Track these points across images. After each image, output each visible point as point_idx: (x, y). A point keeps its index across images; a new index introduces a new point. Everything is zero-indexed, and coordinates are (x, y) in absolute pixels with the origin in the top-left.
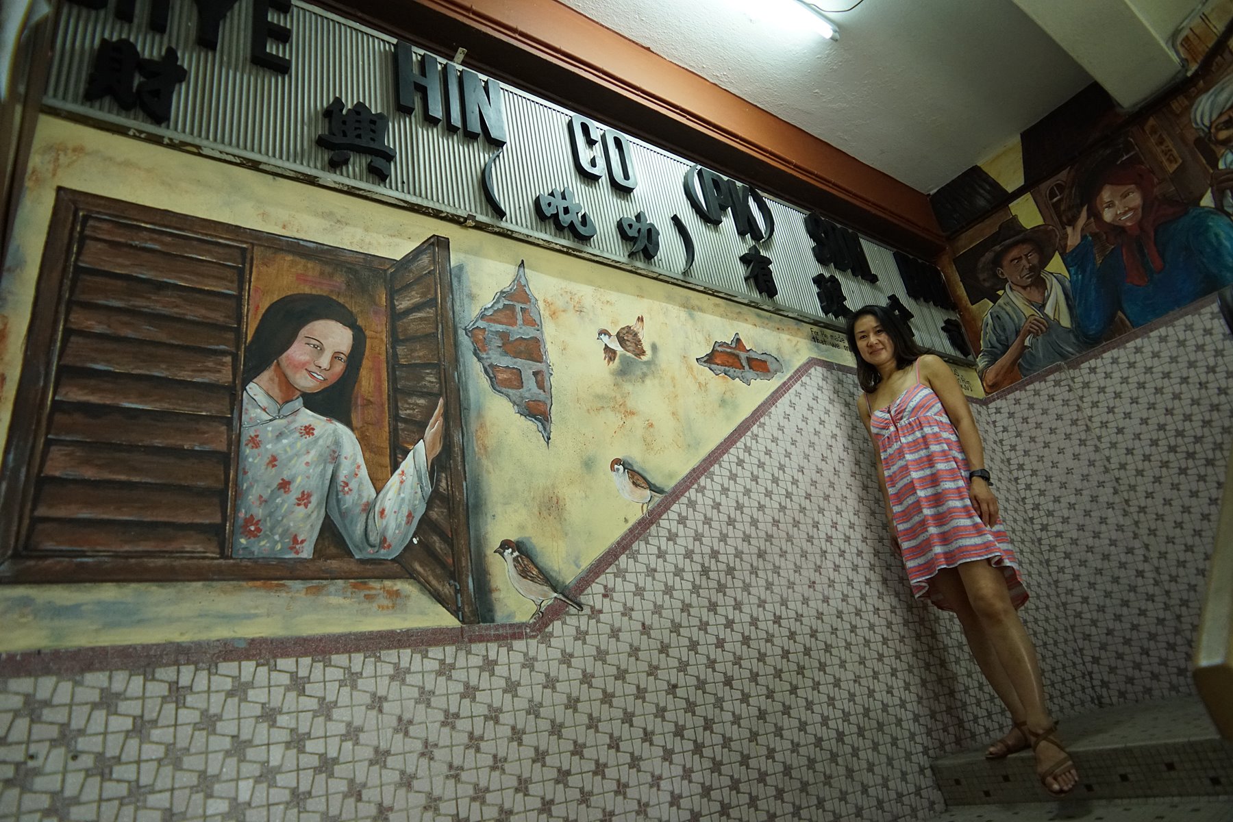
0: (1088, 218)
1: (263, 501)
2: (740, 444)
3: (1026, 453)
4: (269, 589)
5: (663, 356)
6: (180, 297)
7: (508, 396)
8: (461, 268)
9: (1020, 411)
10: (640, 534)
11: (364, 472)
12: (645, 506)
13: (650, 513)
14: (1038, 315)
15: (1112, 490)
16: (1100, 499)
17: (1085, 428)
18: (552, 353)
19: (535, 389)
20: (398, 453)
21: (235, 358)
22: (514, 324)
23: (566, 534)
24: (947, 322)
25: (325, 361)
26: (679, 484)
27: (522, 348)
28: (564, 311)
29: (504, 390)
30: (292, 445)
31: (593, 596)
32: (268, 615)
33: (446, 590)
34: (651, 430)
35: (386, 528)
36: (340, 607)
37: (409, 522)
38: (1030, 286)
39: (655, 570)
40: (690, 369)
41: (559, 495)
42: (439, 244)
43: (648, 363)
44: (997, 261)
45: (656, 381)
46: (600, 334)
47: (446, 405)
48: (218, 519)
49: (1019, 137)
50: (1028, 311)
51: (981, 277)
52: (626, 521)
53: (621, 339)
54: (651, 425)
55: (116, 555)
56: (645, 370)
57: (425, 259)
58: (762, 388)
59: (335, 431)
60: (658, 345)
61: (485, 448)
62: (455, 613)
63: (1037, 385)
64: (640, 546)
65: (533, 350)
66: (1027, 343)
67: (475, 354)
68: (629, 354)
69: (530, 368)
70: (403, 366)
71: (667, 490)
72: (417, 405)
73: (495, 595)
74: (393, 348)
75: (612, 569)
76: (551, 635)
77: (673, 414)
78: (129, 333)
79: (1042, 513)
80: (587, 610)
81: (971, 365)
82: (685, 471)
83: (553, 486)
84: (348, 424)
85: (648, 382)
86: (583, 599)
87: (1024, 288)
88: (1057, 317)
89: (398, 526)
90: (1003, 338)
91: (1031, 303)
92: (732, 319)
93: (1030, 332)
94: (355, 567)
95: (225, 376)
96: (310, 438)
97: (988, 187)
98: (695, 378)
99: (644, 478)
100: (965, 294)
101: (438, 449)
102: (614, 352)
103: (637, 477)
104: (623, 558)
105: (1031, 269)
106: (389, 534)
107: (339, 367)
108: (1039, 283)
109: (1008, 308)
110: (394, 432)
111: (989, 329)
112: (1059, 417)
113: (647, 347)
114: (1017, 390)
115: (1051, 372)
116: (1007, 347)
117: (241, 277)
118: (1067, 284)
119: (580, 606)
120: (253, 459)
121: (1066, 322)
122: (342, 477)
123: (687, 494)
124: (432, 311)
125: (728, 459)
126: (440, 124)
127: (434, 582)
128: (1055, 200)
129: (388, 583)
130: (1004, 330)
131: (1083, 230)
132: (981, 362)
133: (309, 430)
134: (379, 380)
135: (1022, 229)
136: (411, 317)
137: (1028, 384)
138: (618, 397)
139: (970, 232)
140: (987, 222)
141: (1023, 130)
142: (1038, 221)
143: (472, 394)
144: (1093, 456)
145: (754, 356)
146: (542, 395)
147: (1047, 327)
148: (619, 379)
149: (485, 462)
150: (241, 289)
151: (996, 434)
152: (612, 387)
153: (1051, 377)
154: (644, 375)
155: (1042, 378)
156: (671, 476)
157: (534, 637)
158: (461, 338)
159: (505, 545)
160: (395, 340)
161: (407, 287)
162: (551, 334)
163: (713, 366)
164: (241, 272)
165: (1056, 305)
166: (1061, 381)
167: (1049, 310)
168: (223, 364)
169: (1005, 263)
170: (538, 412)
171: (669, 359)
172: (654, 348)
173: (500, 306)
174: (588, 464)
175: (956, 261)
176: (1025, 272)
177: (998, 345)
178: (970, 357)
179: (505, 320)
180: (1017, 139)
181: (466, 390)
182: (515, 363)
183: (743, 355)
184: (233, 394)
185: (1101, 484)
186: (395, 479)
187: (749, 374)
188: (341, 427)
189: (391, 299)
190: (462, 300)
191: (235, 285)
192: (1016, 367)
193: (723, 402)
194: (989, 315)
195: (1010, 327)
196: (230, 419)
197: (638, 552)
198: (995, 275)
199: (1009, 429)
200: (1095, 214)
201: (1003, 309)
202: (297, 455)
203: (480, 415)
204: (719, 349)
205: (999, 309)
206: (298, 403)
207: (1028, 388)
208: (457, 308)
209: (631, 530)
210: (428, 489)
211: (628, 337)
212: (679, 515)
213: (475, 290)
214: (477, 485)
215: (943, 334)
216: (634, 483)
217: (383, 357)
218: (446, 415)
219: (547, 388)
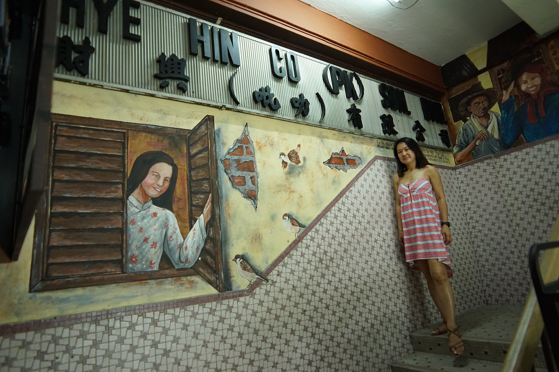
0: (514, 87)
1: (138, 248)
2: (340, 201)
3: (470, 194)
4: (142, 284)
5: (308, 162)
6: (99, 159)
7: (239, 190)
8: (219, 130)
9: (470, 175)
10: (294, 247)
11: (178, 231)
12: (297, 234)
13: (299, 237)
14: (484, 131)
15: (506, 215)
16: (500, 219)
17: (498, 186)
18: (259, 167)
19: (251, 185)
20: (192, 220)
21: (123, 184)
22: (242, 155)
23: (263, 250)
24: (442, 131)
25: (161, 182)
26: (312, 222)
27: (246, 166)
28: (265, 146)
29: (237, 187)
30: (148, 222)
31: (273, 276)
32: (142, 295)
33: (213, 278)
34: (301, 198)
35: (188, 255)
36: (170, 289)
37: (197, 251)
38: (482, 117)
39: (299, 262)
40: (320, 167)
41: (261, 233)
42: (209, 119)
43: (301, 167)
44: (469, 103)
45: (305, 175)
46: (280, 155)
47: (213, 197)
48: (120, 257)
49: (487, 42)
50: (480, 129)
51: (460, 109)
52: (288, 241)
53: (290, 157)
54: (301, 196)
55: (81, 276)
56: (300, 170)
57: (203, 128)
58: (352, 172)
59: (166, 214)
60: (306, 158)
61: (229, 215)
62: (216, 288)
63: (479, 164)
64: (293, 252)
65: (250, 166)
66: (477, 144)
67: (225, 171)
68: (293, 164)
69: (249, 175)
70: (194, 180)
71: (306, 225)
72: (200, 198)
73: (232, 279)
74: (190, 172)
75: (281, 263)
76: (255, 294)
77: (311, 190)
78: (78, 178)
79: (474, 221)
80: (270, 282)
81: (451, 151)
82: (315, 216)
83: (258, 229)
84: (171, 210)
85: (301, 176)
86: (269, 277)
87: (479, 117)
88: (492, 133)
89: (193, 253)
90: (467, 140)
91: (482, 125)
92: (341, 140)
93: (479, 139)
94: (175, 272)
95: (119, 194)
96: (156, 218)
97: (469, 66)
98: (322, 172)
99: (297, 221)
100: (452, 117)
101: (209, 217)
102: (286, 163)
103: (294, 221)
104: (286, 258)
105: (484, 109)
106: (189, 257)
107: (167, 184)
108: (487, 116)
109: (471, 126)
110: (191, 212)
111: (461, 135)
112: (487, 180)
113: (301, 159)
114: (470, 165)
115: (486, 159)
116: (468, 144)
117: (124, 146)
118: (500, 118)
119: (267, 280)
120: (133, 230)
121: (496, 136)
122: (169, 234)
123: (315, 227)
124: (206, 153)
125: (334, 209)
126: (210, 59)
127: (208, 276)
128: (500, 76)
129: (189, 278)
130: (468, 136)
131: (511, 93)
132: (455, 150)
133: (155, 214)
134: (184, 189)
135: (482, 89)
136: (197, 157)
137: (475, 163)
138: (287, 184)
139: (458, 87)
140: (467, 83)
141: (489, 39)
142: (491, 86)
143: (224, 191)
144: (499, 199)
145: (349, 157)
146: (254, 187)
147: (487, 137)
148: (288, 176)
149: (229, 221)
150: (124, 152)
151: (458, 184)
152: (285, 180)
153: (486, 161)
154: (300, 173)
155: (482, 161)
156: (309, 219)
157: (248, 295)
158: (219, 165)
159: (237, 257)
160: (190, 169)
161: (196, 142)
162: (259, 158)
163: (331, 165)
164: (123, 144)
165: (493, 128)
166: (490, 163)
167: (489, 129)
168: (118, 188)
169: (472, 104)
170: (252, 196)
171: (311, 165)
172: (305, 159)
173: (236, 147)
174: (273, 218)
175: (451, 101)
176: (481, 110)
177: (464, 143)
178: (451, 148)
179: (238, 154)
180: (486, 44)
181: (221, 189)
182: (243, 174)
183: (345, 158)
184: (123, 201)
185: (501, 212)
186: (191, 233)
187: (347, 166)
188: (168, 212)
189: (188, 150)
190: (219, 146)
191: (121, 151)
192: (471, 154)
193: (334, 182)
194: (462, 128)
195: (471, 135)
196: (122, 213)
197: (293, 255)
198: (467, 110)
199: (464, 182)
200: (518, 86)
201: (468, 126)
202: (151, 226)
203: (227, 200)
204: (334, 156)
205: (467, 126)
206: (150, 203)
207: (475, 165)
208: (217, 150)
209: (290, 246)
210: (205, 236)
211: (293, 156)
212: (311, 237)
213: (225, 140)
214: (225, 232)
215: (439, 137)
216: (292, 224)
217: (185, 178)
218: (213, 202)
219: (256, 184)
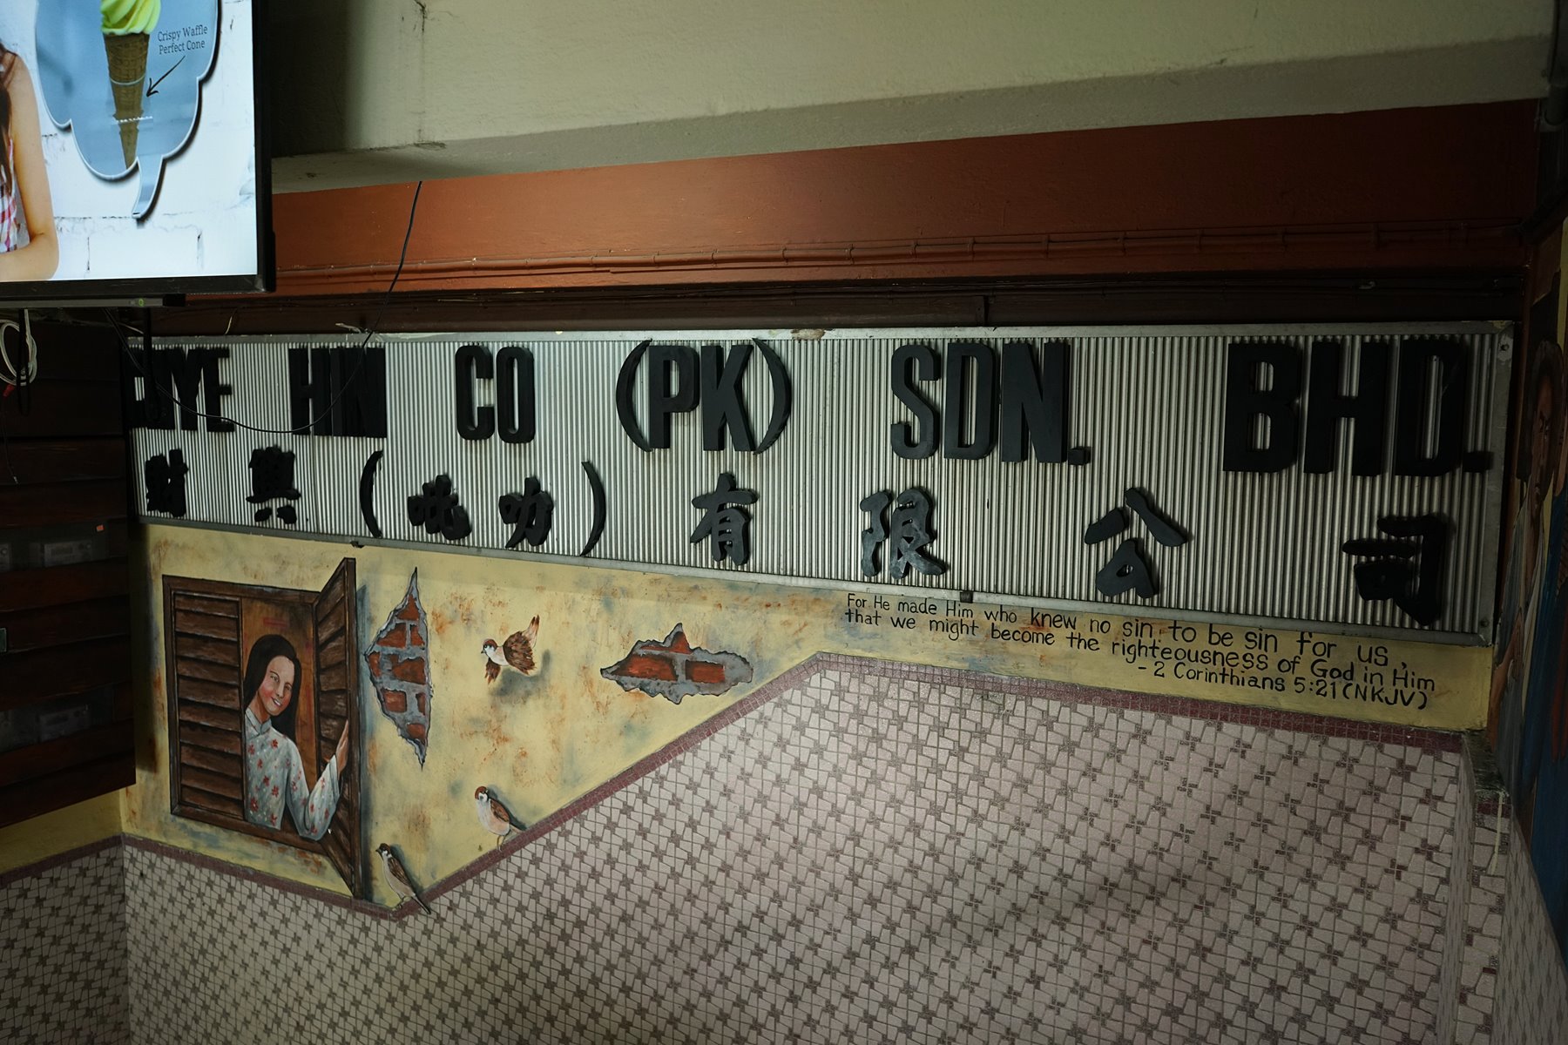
1: (259, 790)
2: (634, 788)
4: (263, 843)
5: (555, 666)
7: (394, 719)
8: (364, 589)
10: (489, 865)
11: (303, 777)
12: (502, 838)
13: (503, 847)
18: (434, 673)
19: (417, 713)
20: (322, 764)
21: (239, 688)
22: (402, 645)
23: (428, 849)
25: (280, 691)
26: (541, 823)
27: (408, 670)
28: (450, 623)
29: (391, 713)
30: (268, 753)
31: (441, 904)
33: (346, 870)
34: (523, 759)
35: (314, 819)
36: (293, 864)
37: (326, 817)
39: (498, 901)
40: (589, 683)
41: (426, 815)
42: (348, 567)
43: (535, 679)
45: (541, 702)
46: (485, 646)
47: (350, 726)
48: (241, 798)
52: (480, 848)
53: (508, 650)
54: (524, 754)
55: (208, 810)
56: (529, 688)
57: (338, 585)
58: (699, 706)
59: (288, 744)
60: (552, 653)
61: (374, 766)
62: (350, 886)
64: (486, 875)
65: (415, 671)
67: (372, 679)
69: (414, 691)
70: (323, 692)
72: (332, 726)
73: (374, 882)
74: (318, 677)
75: (459, 889)
76: (408, 923)
77: (554, 742)
78: (198, 675)
80: (433, 915)
82: (552, 809)
83: (422, 806)
84: (294, 741)
85: (531, 703)
86: (432, 906)
89: (321, 819)
92: (678, 600)
94: (300, 841)
95: (235, 704)
96: (276, 749)
98: (593, 695)
99: (507, 811)
101: (344, 764)
103: (500, 808)
104: (470, 882)
106: (316, 823)
107: (288, 695)
110: (319, 748)
113: (537, 658)
117: (238, 629)
119: (429, 911)
120: (253, 761)
122: (292, 780)
123: (547, 836)
124: (342, 639)
125: (611, 805)
127: (340, 863)
129: (316, 856)
133: (275, 743)
134: (310, 705)
136: (329, 647)
138: (494, 720)
143: (367, 717)
145: (699, 657)
146: (422, 718)
148: (498, 699)
149: (373, 778)
150: (238, 636)
152: (489, 709)
154: (528, 694)
156: (535, 813)
157: (395, 921)
158: (361, 664)
159: (383, 847)
160: (319, 671)
161: (327, 617)
162: (436, 650)
163: (624, 679)
164: (237, 621)
168: (235, 694)
170: (416, 735)
171: (563, 675)
172: (547, 658)
173: (392, 626)
174: (455, 789)
179: (395, 642)
181: (364, 714)
182: (401, 686)
183: (680, 658)
184: (239, 715)
186: (319, 785)
187: (684, 684)
188: (290, 741)
189: (316, 632)
190: (364, 625)
193: (627, 729)
196: (240, 734)
197: (485, 880)
202: (270, 761)
203: (372, 737)
204: (641, 652)
206: (269, 724)
208: (360, 634)
209: (481, 859)
210: (338, 795)
211: (518, 648)
212: (534, 855)
213: (374, 613)
214: (367, 798)
216: (495, 814)
217: (312, 686)
218: (350, 736)
219: (427, 712)
